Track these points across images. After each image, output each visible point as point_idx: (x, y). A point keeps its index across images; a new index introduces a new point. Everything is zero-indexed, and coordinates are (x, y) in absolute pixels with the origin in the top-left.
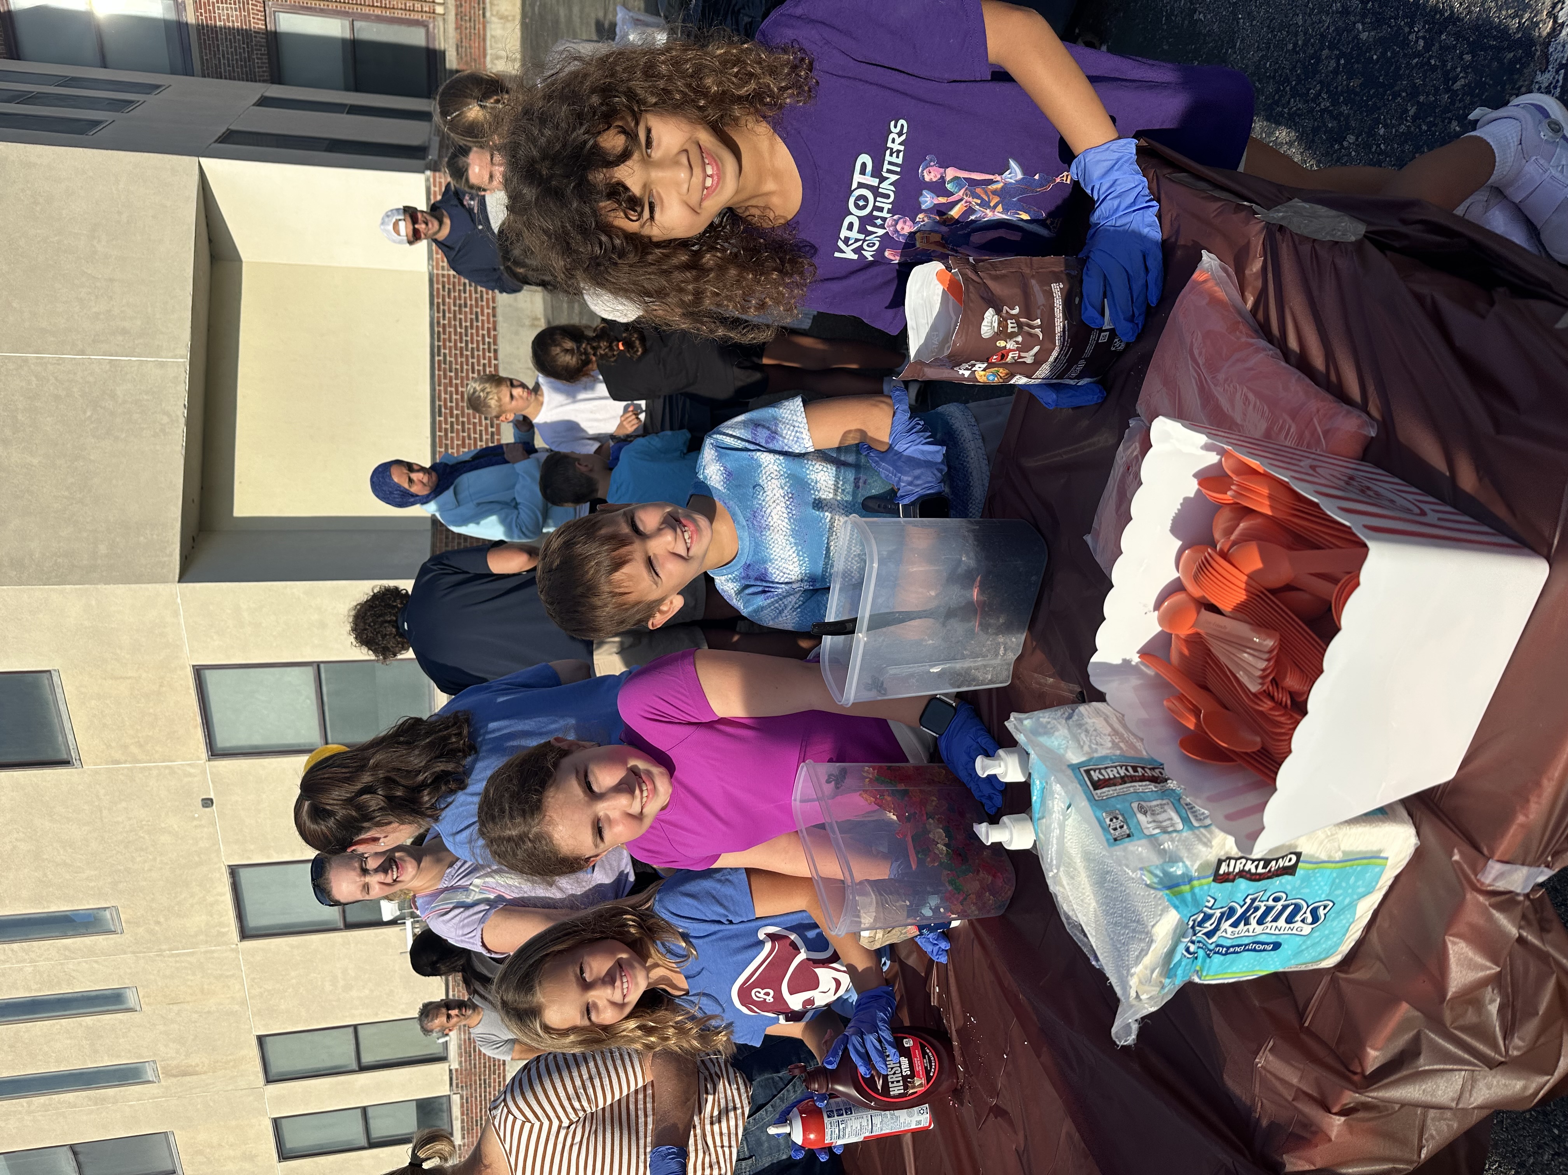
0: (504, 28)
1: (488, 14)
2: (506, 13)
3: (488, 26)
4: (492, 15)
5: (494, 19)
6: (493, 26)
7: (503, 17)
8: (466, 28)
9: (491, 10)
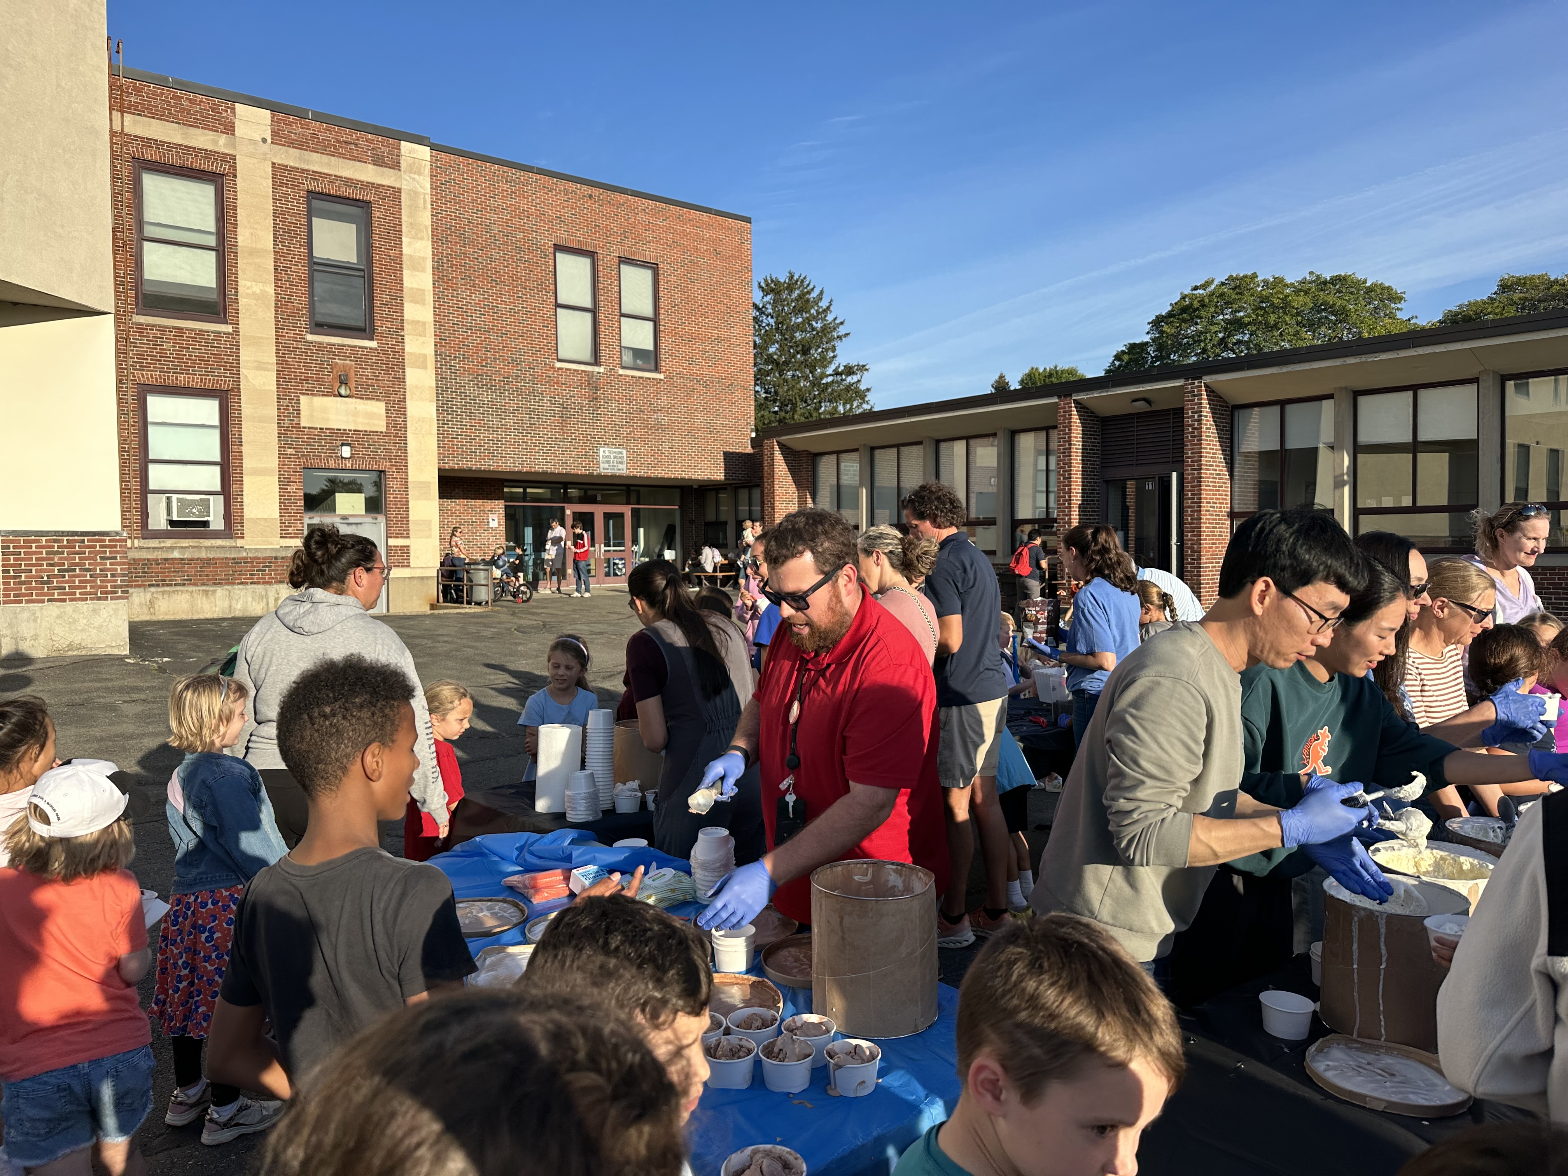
0: (141, 605)
1: (153, 589)
2: (156, 607)
3: (142, 589)
4: (153, 593)
5: (149, 596)
6: (142, 594)
7: (152, 604)
8: (136, 569)
9: (157, 592)
